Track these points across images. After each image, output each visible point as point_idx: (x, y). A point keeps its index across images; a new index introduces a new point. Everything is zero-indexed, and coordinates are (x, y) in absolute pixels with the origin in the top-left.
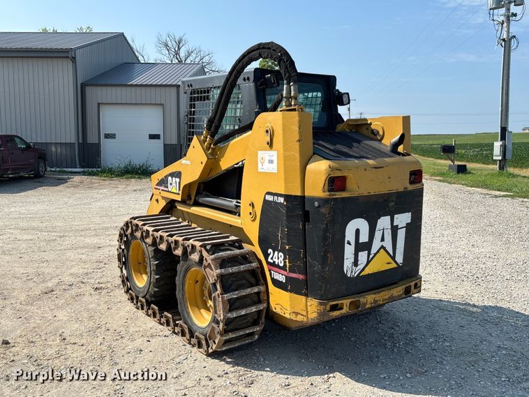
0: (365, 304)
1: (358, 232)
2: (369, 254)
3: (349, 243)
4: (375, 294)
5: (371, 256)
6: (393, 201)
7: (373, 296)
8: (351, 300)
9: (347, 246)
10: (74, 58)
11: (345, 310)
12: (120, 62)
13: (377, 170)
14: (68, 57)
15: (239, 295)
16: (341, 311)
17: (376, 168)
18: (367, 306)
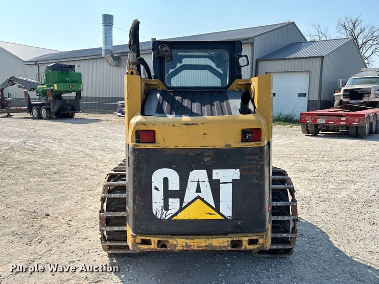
0: (175, 246)
1: (166, 180)
2: (182, 202)
3: (156, 189)
4: (187, 238)
5: (184, 204)
6: (208, 156)
7: (186, 241)
8: (158, 239)
9: (154, 191)
10: (252, 43)
11: (153, 246)
12: (289, 42)
13: (189, 126)
14: (248, 43)
15: (114, 215)
16: (149, 246)
17: (187, 124)
18: (178, 248)
